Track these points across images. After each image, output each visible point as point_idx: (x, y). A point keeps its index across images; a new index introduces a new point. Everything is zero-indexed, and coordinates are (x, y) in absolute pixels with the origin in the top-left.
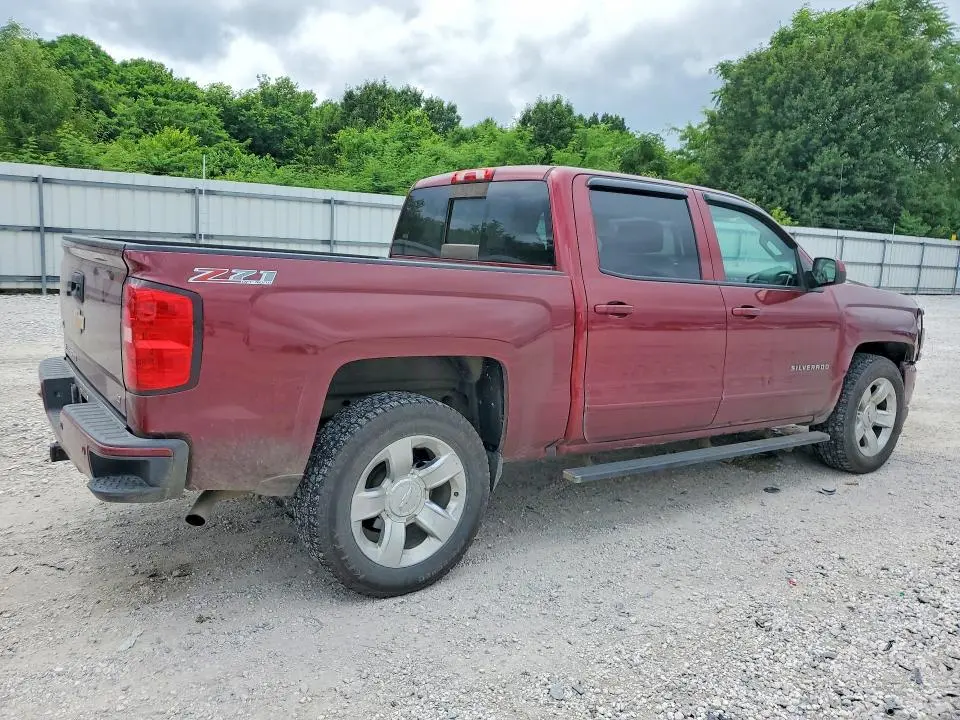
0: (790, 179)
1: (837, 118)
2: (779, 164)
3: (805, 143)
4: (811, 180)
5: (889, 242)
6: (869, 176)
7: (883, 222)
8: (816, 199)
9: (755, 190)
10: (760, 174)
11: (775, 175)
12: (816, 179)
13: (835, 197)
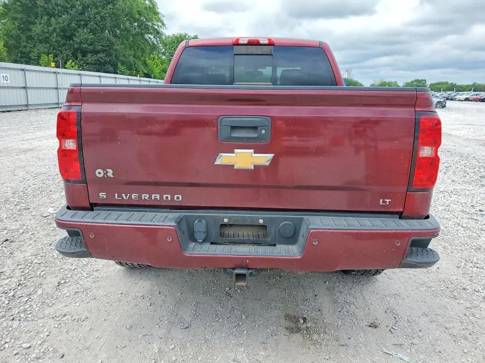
0: (64, 45)
1: (82, 13)
2: (57, 36)
3: (68, 25)
4: (76, 46)
5: (117, 78)
6: (102, 45)
7: (111, 69)
8: (80, 56)
9: (46, 50)
10: (46, 40)
11: (56, 42)
12: (78, 46)
13: (89, 55)
